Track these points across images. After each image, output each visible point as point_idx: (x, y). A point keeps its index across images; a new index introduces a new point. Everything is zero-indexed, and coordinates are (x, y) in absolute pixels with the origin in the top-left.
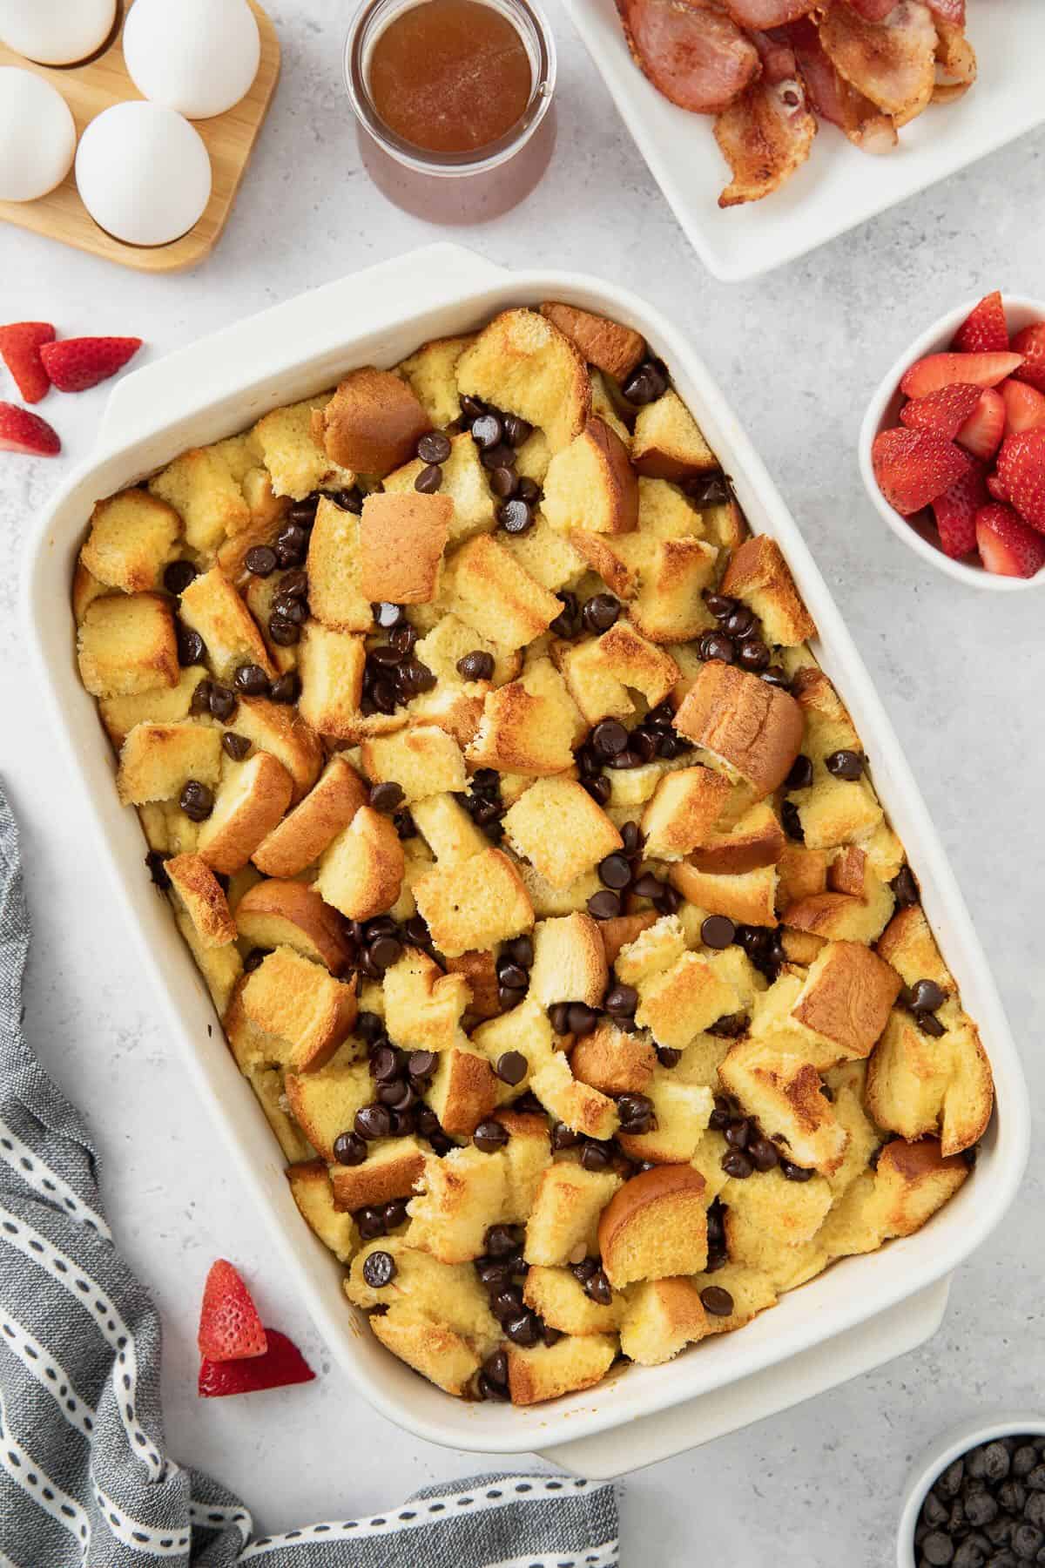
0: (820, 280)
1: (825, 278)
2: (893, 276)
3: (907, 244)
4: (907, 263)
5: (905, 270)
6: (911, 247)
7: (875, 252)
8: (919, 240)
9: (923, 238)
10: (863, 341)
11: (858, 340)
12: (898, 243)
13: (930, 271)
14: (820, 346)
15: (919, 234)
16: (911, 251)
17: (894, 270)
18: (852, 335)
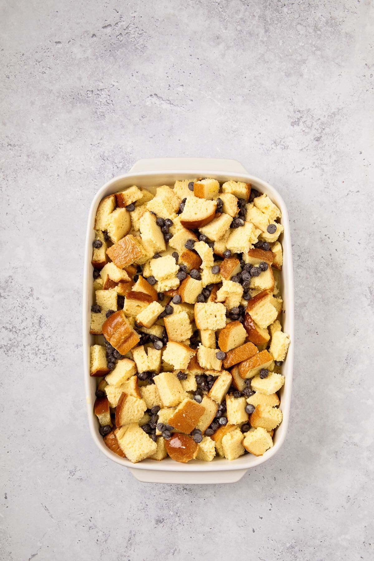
0: (257, 17)
2: (277, 15)
3: (281, 7)
4: (280, 12)
5: (280, 14)
6: (281, 8)
7: (272, 9)
8: (283, 6)
9: (285, 5)
10: (269, 33)
11: (268, 33)
12: (278, 7)
13: (287, 14)
15: (283, 4)
17: (277, 14)
18: (266, 31)
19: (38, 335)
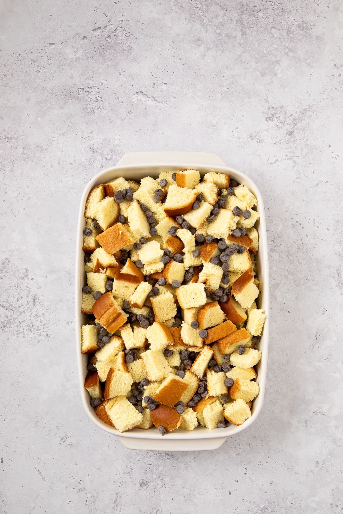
0: (235, 21)
1: (236, 20)
2: (253, 20)
4: (256, 16)
5: (255, 18)
6: (257, 12)
10: (246, 36)
12: (254, 12)
13: (262, 18)
14: (235, 37)
15: (259, 9)
16: (257, 13)
17: (253, 18)
18: (243, 34)
19: (32, 313)
